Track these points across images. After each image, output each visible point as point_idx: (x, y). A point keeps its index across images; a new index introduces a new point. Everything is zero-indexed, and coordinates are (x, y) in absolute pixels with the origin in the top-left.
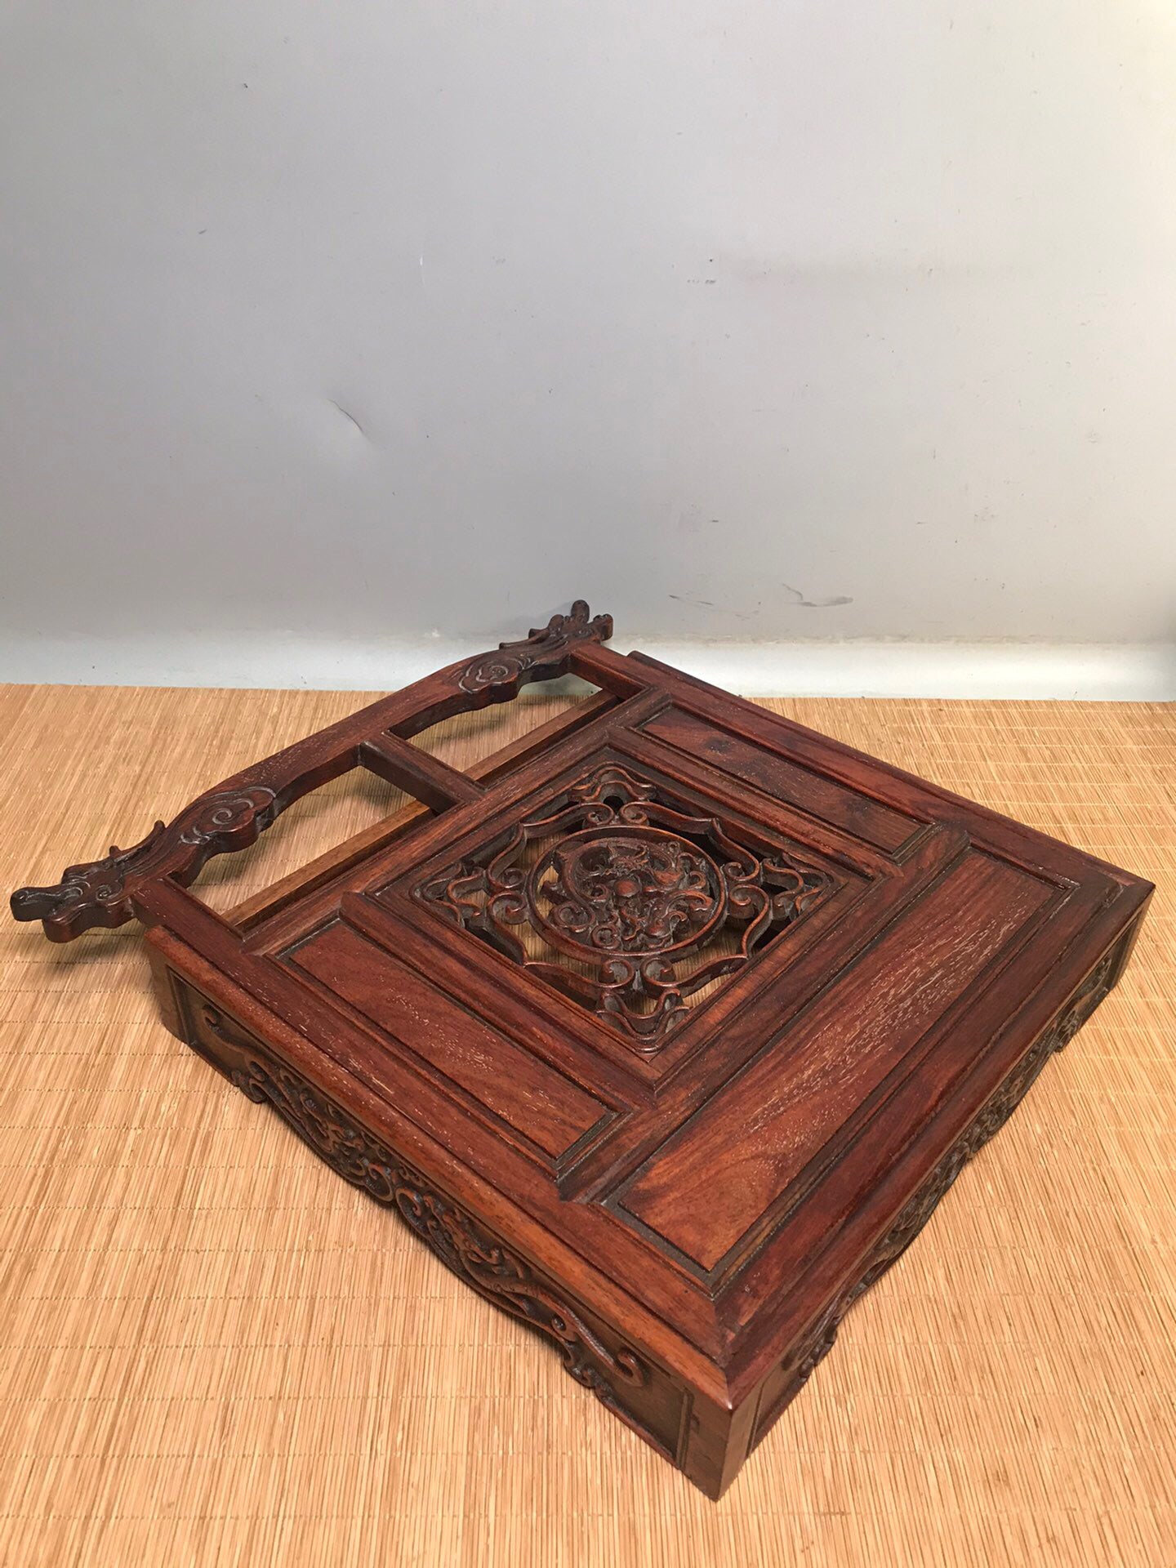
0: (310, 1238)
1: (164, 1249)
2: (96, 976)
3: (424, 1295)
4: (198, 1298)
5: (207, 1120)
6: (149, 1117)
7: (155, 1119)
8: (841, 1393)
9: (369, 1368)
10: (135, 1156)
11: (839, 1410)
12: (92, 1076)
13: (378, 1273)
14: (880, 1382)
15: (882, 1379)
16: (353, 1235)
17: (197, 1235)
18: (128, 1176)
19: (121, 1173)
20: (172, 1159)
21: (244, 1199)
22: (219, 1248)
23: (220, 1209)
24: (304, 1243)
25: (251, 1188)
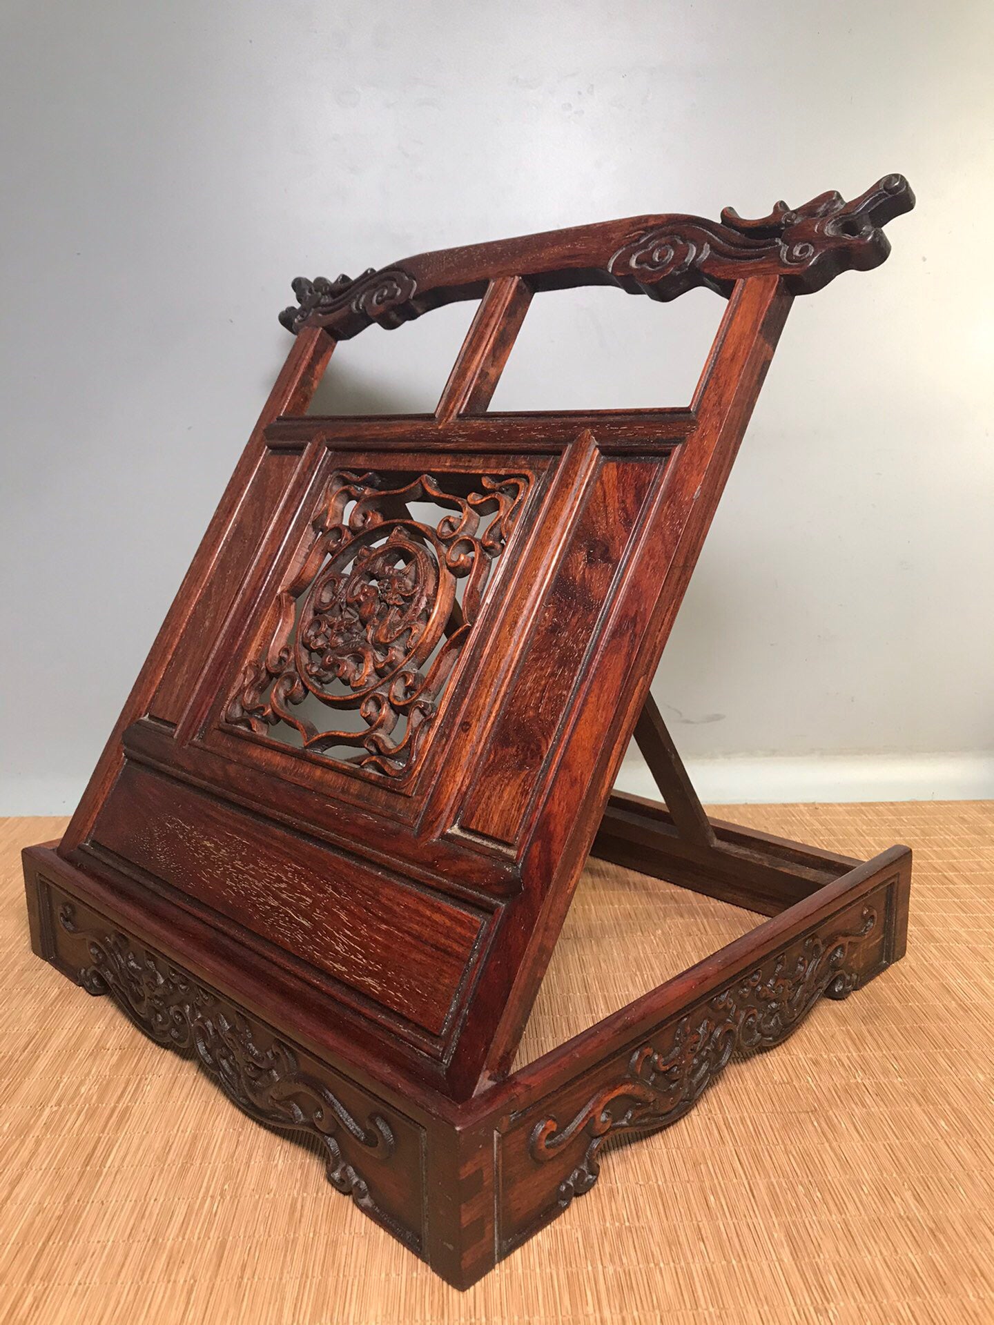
0: (226, 1187)
1: (68, 1199)
2: (33, 998)
3: (347, 1232)
4: (99, 1242)
5: (127, 1097)
6: (68, 1096)
7: (73, 1099)
8: (820, 1302)
9: (283, 1299)
10: (47, 1130)
11: (820, 1318)
12: (14, 1069)
13: (297, 1214)
14: (861, 1290)
15: (864, 1288)
16: (273, 1184)
17: (104, 1189)
18: (38, 1142)
19: (30, 1142)
20: (86, 1130)
21: (158, 1158)
22: (126, 1201)
23: (132, 1166)
24: (219, 1192)
25: (167, 1147)
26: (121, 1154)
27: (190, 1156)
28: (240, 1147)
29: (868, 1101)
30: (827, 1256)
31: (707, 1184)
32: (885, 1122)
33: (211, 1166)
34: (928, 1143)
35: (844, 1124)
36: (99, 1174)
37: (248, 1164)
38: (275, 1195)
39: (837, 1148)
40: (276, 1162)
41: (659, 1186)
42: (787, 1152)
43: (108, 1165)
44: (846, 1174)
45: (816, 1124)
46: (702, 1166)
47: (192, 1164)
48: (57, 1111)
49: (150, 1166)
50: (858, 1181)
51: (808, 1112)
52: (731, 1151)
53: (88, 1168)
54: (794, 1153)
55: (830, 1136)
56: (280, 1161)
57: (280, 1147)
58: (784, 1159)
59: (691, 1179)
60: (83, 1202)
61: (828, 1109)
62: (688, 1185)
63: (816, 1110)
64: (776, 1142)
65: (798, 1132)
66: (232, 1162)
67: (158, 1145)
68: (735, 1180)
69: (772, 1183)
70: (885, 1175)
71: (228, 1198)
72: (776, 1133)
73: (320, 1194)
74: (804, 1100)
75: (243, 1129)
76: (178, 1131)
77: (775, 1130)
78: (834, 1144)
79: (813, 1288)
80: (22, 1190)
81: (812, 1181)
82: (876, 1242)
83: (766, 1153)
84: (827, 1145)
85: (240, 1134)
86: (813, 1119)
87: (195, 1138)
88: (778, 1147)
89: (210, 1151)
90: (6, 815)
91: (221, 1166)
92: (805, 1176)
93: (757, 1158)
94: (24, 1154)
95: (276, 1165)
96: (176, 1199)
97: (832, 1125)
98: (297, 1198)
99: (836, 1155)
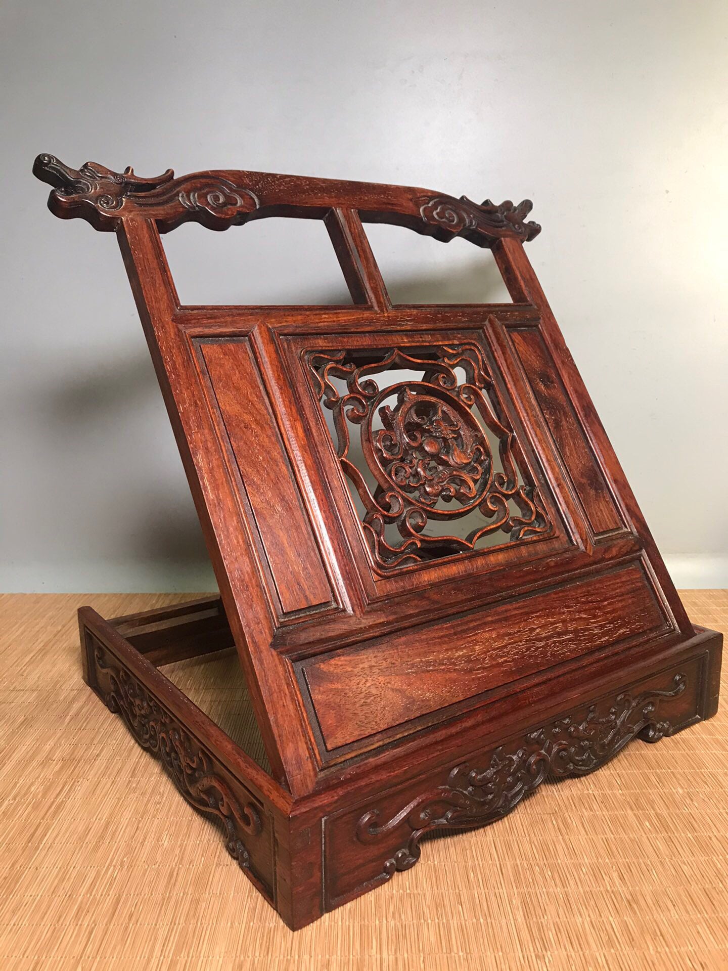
0: (125, 859)
3: (207, 892)
8: (540, 950)
9: (156, 939)
11: (539, 962)
13: (174, 879)
14: (571, 943)
15: (573, 940)
20: (31, 817)
21: (80, 838)
22: (54, 867)
23: (61, 843)
24: (119, 862)
25: (87, 831)
26: (54, 835)
27: (102, 837)
28: (138, 832)
29: (595, 807)
30: (550, 918)
31: (470, 863)
32: (605, 821)
33: (116, 844)
34: (634, 838)
35: (575, 822)
36: (37, 848)
37: (142, 844)
38: (159, 866)
39: (568, 841)
40: (163, 842)
41: (435, 865)
42: (531, 842)
43: (43, 843)
44: (572, 859)
45: (554, 822)
46: (468, 851)
47: (103, 843)
48: (12, 804)
49: (74, 843)
50: (580, 864)
51: (550, 814)
52: (490, 842)
53: (30, 844)
54: (536, 843)
55: (564, 831)
56: (166, 842)
57: (167, 832)
58: (528, 847)
59: (459, 860)
60: (24, 868)
61: (565, 812)
62: (456, 864)
63: (556, 812)
64: (524, 835)
65: (540, 828)
66: (132, 842)
67: (81, 828)
68: (490, 862)
69: (517, 864)
70: (600, 860)
71: (126, 867)
72: (525, 829)
73: (191, 866)
74: (549, 806)
75: (142, 819)
76: (96, 819)
77: (524, 826)
78: (566, 837)
79: (536, 940)
81: (546, 863)
82: (586, 908)
83: (516, 843)
84: (560, 837)
85: (140, 822)
86: (553, 818)
87: (107, 825)
88: (525, 839)
89: (118, 833)
90: (3, 593)
91: (123, 844)
92: (541, 859)
93: (509, 846)
95: (163, 845)
96: (89, 867)
97: (566, 823)
98: (175, 869)
99: (566, 844)
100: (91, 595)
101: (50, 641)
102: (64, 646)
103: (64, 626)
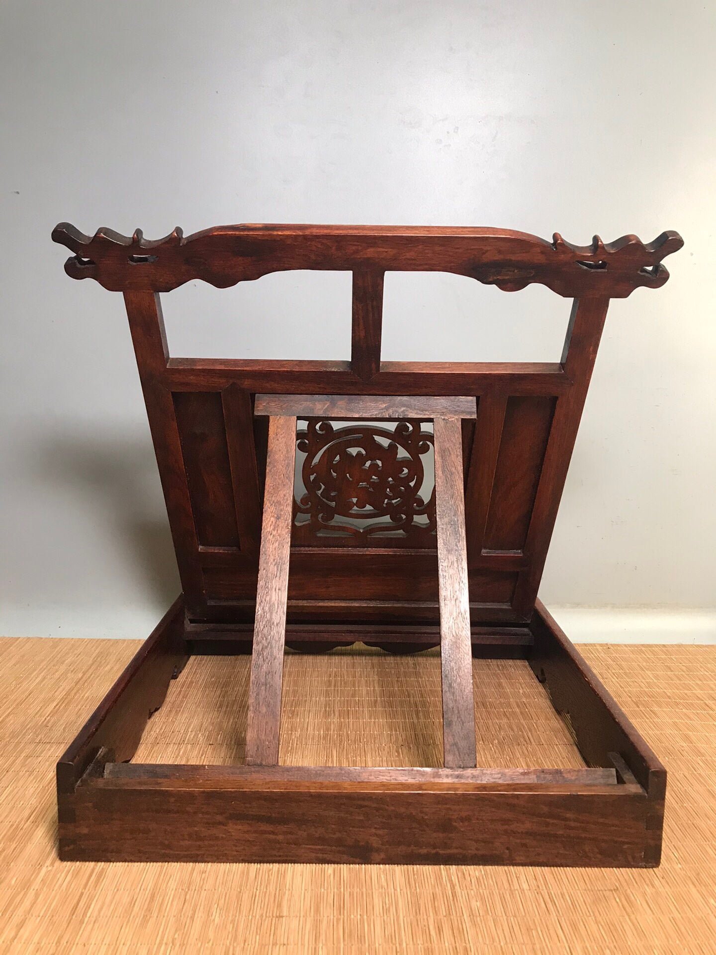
0: (176, 936)
1: (59, 942)
2: (34, 778)
10: (44, 884)
12: (20, 835)
16: (211, 935)
17: (86, 934)
18: (37, 895)
19: (31, 894)
20: (72, 886)
21: (126, 910)
22: (102, 944)
23: (106, 917)
24: (170, 940)
25: (132, 903)
26: (98, 907)
27: (149, 910)
28: (186, 904)
29: (657, 882)
31: (538, 946)
32: (669, 900)
33: (165, 918)
34: (702, 917)
35: (639, 901)
36: (82, 922)
37: (192, 918)
38: (212, 945)
39: (635, 921)
40: (213, 917)
41: (501, 947)
42: (597, 922)
43: (88, 915)
44: (641, 940)
45: (618, 900)
46: (533, 931)
47: (150, 917)
48: (51, 870)
49: (120, 917)
50: (651, 946)
51: (612, 891)
52: (555, 921)
53: (74, 917)
54: (603, 924)
55: (629, 909)
56: (217, 917)
57: (216, 906)
58: (594, 927)
59: (526, 942)
60: (70, 943)
61: (627, 888)
62: (524, 947)
63: (618, 889)
64: (588, 914)
65: (604, 905)
66: (181, 916)
67: (126, 900)
68: (558, 944)
69: (586, 947)
70: (671, 942)
71: (178, 945)
72: (588, 907)
73: (246, 944)
74: (609, 881)
75: (189, 890)
76: (140, 890)
77: (587, 904)
78: (633, 917)
80: (25, 933)
81: (616, 946)
83: (582, 923)
84: (627, 917)
85: (187, 893)
86: (616, 896)
87: (153, 897)
88: (590, 918)
89: (165, 906)
90: (16, 636)
91: (172, 920)
92: (611, 941)
93: (574, 926)
94: (27, 903)
95: (214, 920)
96: (139, 944)
97: (630, 901)
98: (229, 948)
99: (633, 925)
100: (109, 640)
101: (71, 690)
102: (86, 695)
103: (84, 674)
